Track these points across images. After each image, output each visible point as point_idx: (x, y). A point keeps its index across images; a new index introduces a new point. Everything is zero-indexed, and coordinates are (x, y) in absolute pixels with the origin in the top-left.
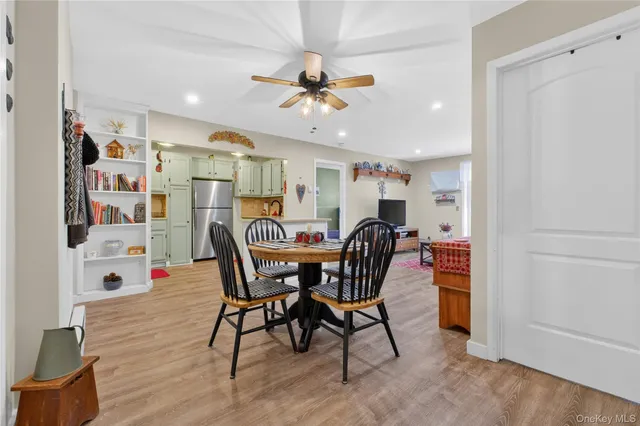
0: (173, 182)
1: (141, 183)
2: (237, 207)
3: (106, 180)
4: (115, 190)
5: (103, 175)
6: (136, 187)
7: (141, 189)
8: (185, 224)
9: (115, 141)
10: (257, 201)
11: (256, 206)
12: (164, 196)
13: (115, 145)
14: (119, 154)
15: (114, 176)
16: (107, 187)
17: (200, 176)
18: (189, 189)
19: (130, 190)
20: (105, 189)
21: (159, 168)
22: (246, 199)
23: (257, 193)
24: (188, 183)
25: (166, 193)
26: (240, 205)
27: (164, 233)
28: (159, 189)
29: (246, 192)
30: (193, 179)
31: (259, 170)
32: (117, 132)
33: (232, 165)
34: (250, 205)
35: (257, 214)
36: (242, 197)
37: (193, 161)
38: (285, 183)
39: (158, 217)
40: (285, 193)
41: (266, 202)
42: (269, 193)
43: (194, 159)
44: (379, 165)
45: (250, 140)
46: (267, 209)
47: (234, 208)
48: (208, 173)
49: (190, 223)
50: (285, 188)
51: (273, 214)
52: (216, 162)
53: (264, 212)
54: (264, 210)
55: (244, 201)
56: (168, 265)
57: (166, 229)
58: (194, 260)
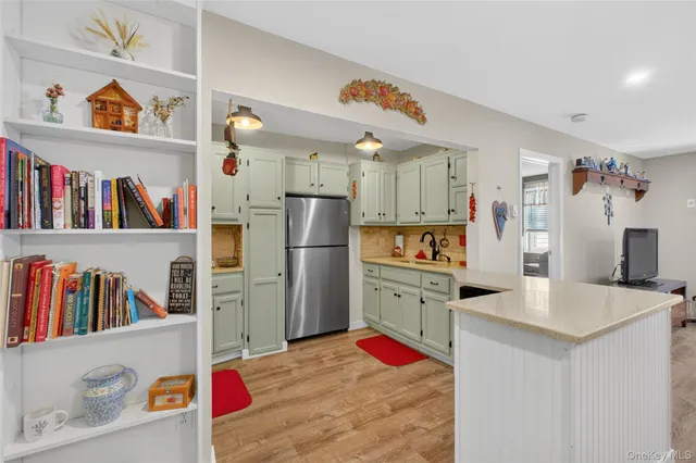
0: (253, 202)
1: (184, 203)
2: (355, 243)
3: (81, 195)
4: (107, 224)
5: (72, 179)
6: (169, 216)
7: (184, 220)
8: (274, 278)
9: (114, 86)
10: (385, 232)
11: (382, 240)
12: (239, 228)
13: (116, 98)
14: (127, 121)
15: (106, 184)
16: (83, 219)
17: (297, 189)
18: (281, 214)
19: (152, 225)
20: (76, 223)
21: (230, 165)
22: (369, 229)
23: (390, 219)
24: (279, 204)
25: (242, 222)
26: (359, 240)
27: (238, 297)
29: (372, 218)
30: (288, 195)
31: (393, 177)
32: (115, 54)
33: (347, 169)
34: (374, 239)
35: (384, 254)
36: (362, 227)
37: (287, 164)
38: (473, 200)
39: (227, 266)
40: (472, 218)
41: (399, 234)
42: (417, 218)
43: (289, 161)
44: (612, 164)
45: (419, 105)
46: (401, 247)
47: (350, 246)
48: (309, 184)
49: (283, 274)
50: (473, 209)
51: (418, 257)
52: (321, 166)
53: (397, 251)
54: (398, 248)
55: (366, 232)
56: (246, 355)
57: (241, 289)
58: (291, 342)
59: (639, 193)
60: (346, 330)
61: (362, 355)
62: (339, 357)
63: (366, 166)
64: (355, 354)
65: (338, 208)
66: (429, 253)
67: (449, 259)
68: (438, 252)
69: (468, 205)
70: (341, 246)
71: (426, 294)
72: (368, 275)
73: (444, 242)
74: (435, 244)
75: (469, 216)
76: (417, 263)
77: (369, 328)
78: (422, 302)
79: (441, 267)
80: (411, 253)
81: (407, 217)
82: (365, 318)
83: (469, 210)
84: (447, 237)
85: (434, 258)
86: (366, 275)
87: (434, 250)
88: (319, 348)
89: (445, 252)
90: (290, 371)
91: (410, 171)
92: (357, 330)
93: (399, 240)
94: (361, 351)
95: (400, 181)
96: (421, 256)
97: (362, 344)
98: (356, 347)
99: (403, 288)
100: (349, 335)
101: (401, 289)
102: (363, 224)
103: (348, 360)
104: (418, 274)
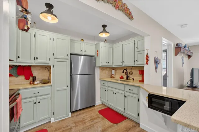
0: (56, 56)
8: (66, 88)
10: (108, 69)
11: (107, 72)
12: (50, 67)
17: (75, 52)
18: (68, 62)
21: (23, 23)
22: (102, 68)
23: (110, 64)
24: (67, 57)
25: (51, 64)
26: (99, 72)
27: (49, 96)
28: (45, 61)
29: (104, 64)
30: (71, 54)
31: (112, 49)
33: (95, 46)
34: (104, 72)
35: (108, 77)
36: (100, 67)
37: (71, 42)
38: (147, 56)
39: (44, 83)
40: (147, 63)
41: (113, 70)
42: (121, 64)
43: (72, 41)
44: (186, 46)
45: (130, 11)
46: (114, 74)
47: (96, 74)
48: (80, 50)
49: (69, 86)
50: (147, 60)
51: (120, 78)
52: (85, 44)
53: (112, 76)
54: (113, 75)
55: (101, 69)
56: (53, 120)
57: (51, 93)
58: (72, 112)
59: (189, 56)
60: (94, 106)
61: (102, 118)
62: (92, 119)
63: (102, 44)
64: (99, 117)
65: (91, 60)
66: (125, 77)
67: (133, 79)
68: (129, 77)
69: (145, 58)
70: (92, 74)
71: (127, 94)
72: (103, 85)
73: (131, 73)
74: (127, 73)
75: (145, 63)
76: (120, 80)
77: (103, 104)
78: (125, 97)
79: (131, 83)
80: (118, 77)
81: (117, 64)
82: (101, 101)
83: (145, 60)
84: (132, 71)
85: (127, 79)
86: (101, 85)
87: (127, 76)
88: (84, 115)
89: (131, 76)
90: (71, 129)
91: (118, 47)
92: (99, 105)
93: (113, 72)
94: (101, 116)
95: (115, 50)
96: (122, 78)
97: (100, 112)
98: (99, 114)
99: (117, 90)
100: (96, 108)
101: (116, 91)
102: (101, 66)
103: (96, 121)
104: (124, 85)
